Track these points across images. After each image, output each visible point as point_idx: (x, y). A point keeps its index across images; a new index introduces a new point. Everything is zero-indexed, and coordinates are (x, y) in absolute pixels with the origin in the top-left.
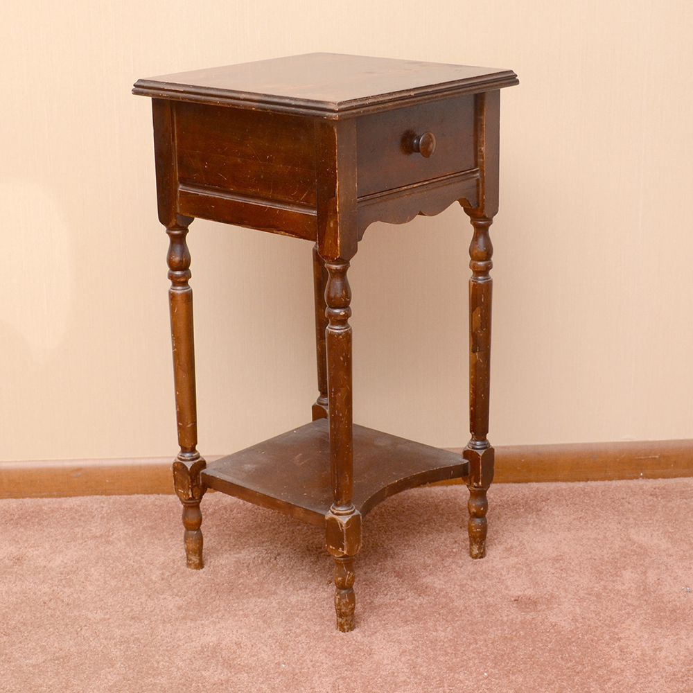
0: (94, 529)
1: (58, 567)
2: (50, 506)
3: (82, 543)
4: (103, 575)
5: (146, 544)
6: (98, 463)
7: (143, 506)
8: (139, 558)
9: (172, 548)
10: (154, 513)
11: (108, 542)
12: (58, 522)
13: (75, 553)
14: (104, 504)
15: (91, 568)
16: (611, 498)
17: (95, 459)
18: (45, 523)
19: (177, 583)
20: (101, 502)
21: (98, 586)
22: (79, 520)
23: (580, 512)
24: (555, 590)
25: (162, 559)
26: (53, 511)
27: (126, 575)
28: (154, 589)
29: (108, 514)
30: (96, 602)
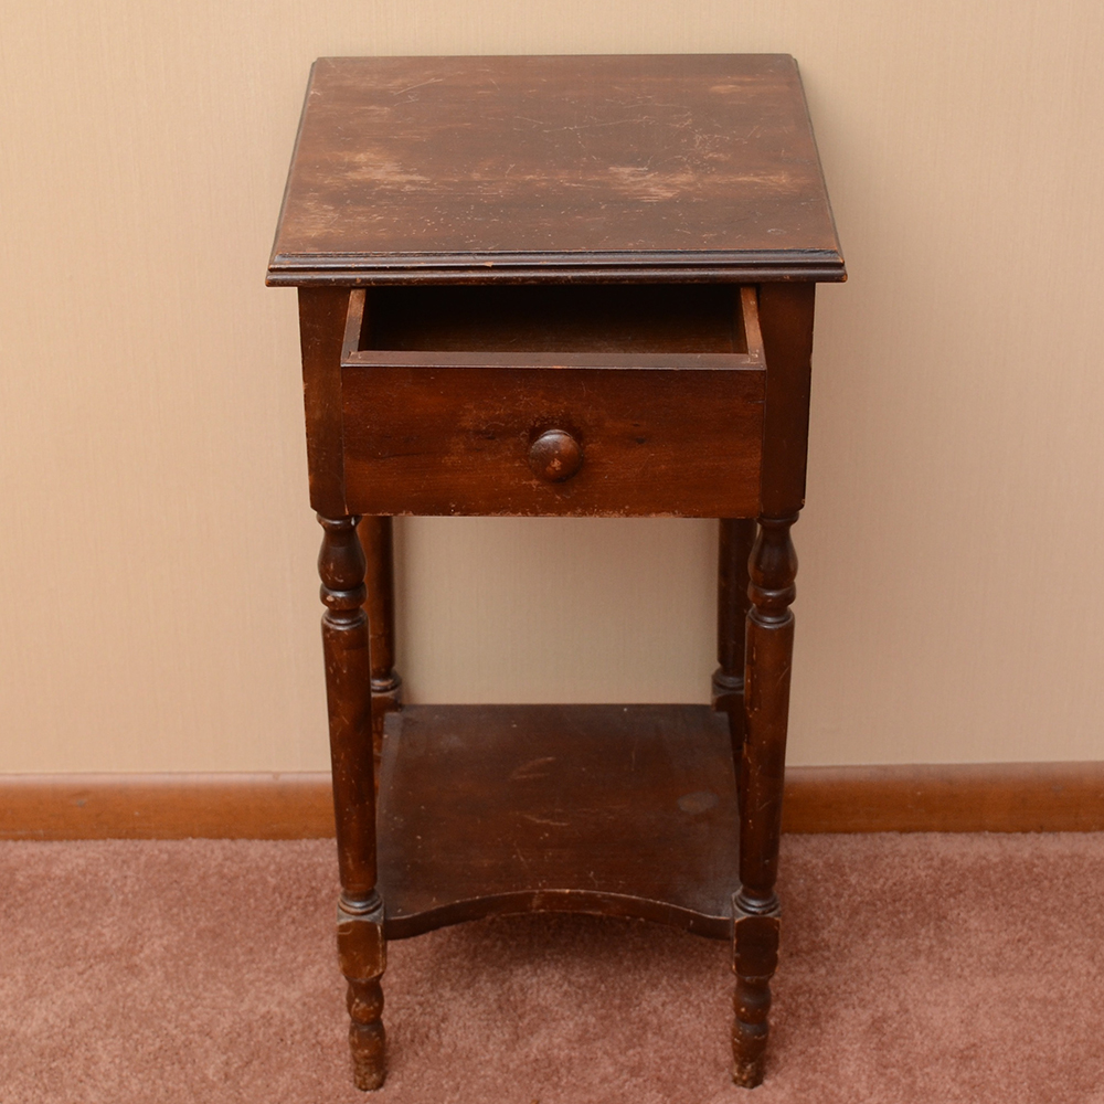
0: (108, 933)
1: (35, 1036)
3: (85, 970)
4: (117, 1061)
5: (200, 977)
6: (119, 780)
7: (200, 878)
8: (187, 1017)
9: (248, 992)
10: (219, 896)
11: (133, 970)
12: (43, 913)
13: (70, 999)
15: (96, 1042)
16: (1082, 893)
17: (112, 773)
18: (19, 914)
19: (251, 1090)
22: (82, 908)
23: (1019, 927)
25: (228, 1021)
27: (159, 1063)
29: (135, 894)
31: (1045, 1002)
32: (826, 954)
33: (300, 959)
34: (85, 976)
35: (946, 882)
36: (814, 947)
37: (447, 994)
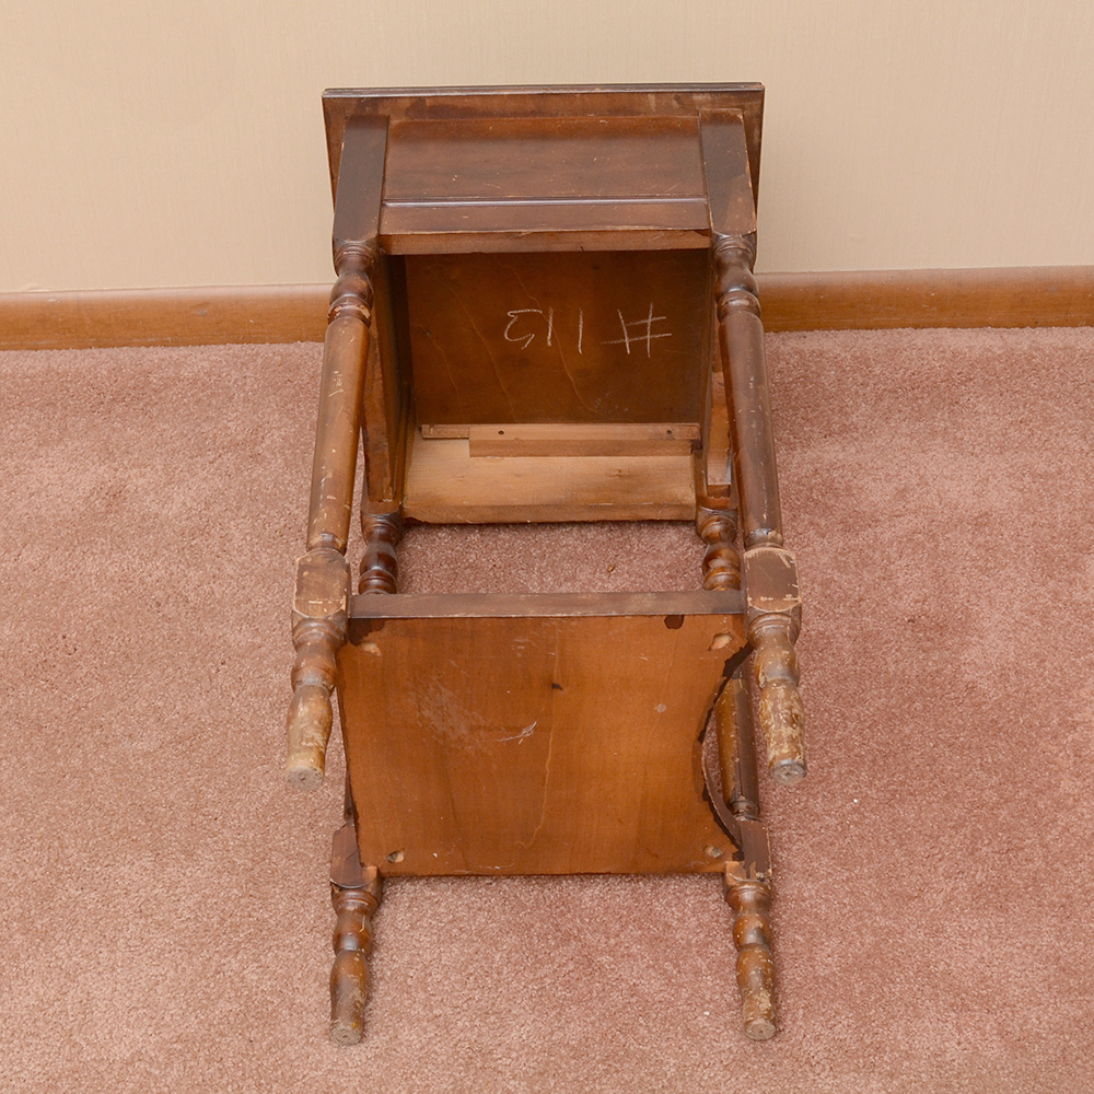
0: (233, 426)
1: (176, 517)
4: (248, 538)
6: (233, 292)
12: (175, 410)
13: (204, 484)
15: (229, 522)
17: (228, 287)
18: (155, 411)
21: (243, 566)
22: (209, 405)
23: (1021, 410)
30: (239, 604)
31: (1046, 476)
32: (855, 435)
34: (216, 465)
35: (958, 371)
36: (845, 429)
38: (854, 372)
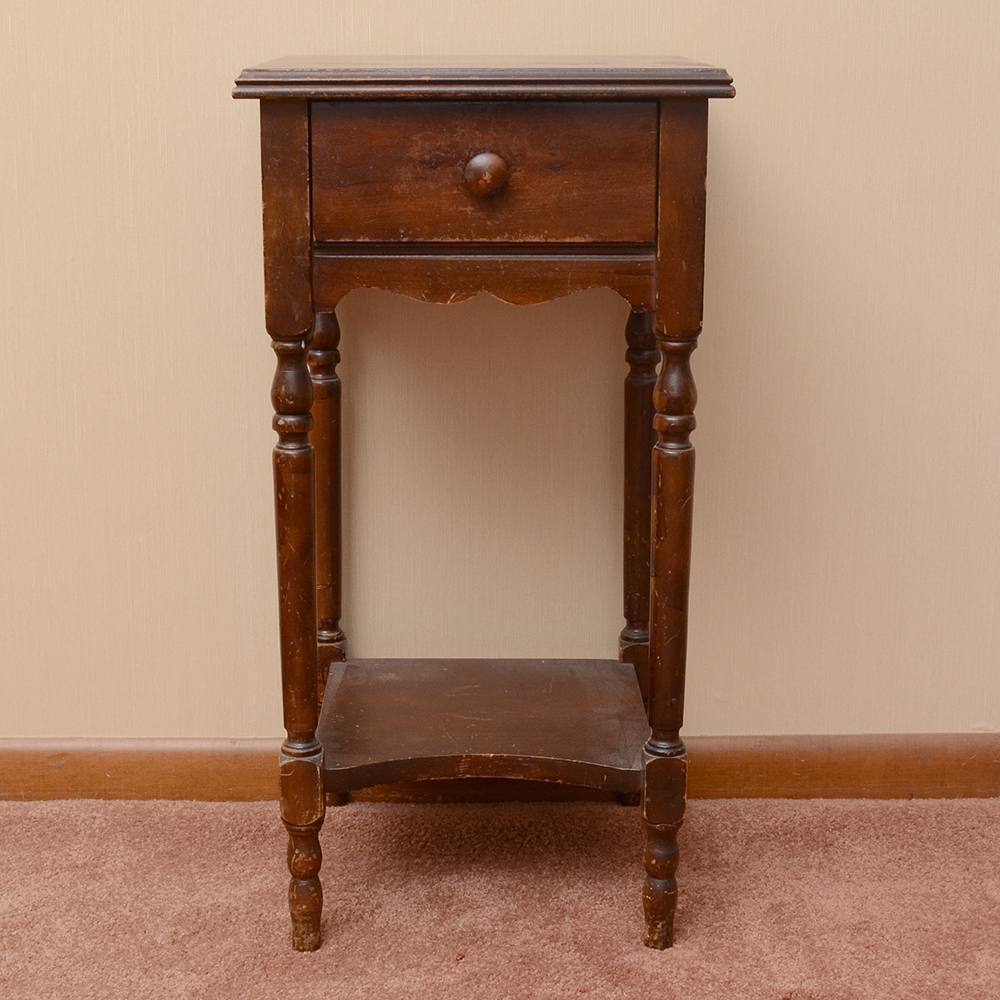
0: (74, 854)
2: (8, 812)
3: (51, 876)
4: (74, 931)
5: (156, 881)
6: (93, 745)
7: (161, 819)
8: (141, 905)
9: (199, 890)
10: (178, 830)
11: (94, 876)
12: (17, 840)
13: (35, 893)
14: (98, 812)
15: (56, 919)
16: (953, 828)
17: (88, 739)
19: (196, 950)
20: (93, 809)
21: (63, 950)
22: (52, 838)
23: (899, 850)
24: (856, 982)
25: (179, 907)
26: (11, 822)
27: (112, 933)
28: (155, 959)
29: (102, 830)
30: (53, 978)
33: (248, 871)
34: (50, 880)
36: (714, 865)
37: (381, 891)
38: (724, 820)
